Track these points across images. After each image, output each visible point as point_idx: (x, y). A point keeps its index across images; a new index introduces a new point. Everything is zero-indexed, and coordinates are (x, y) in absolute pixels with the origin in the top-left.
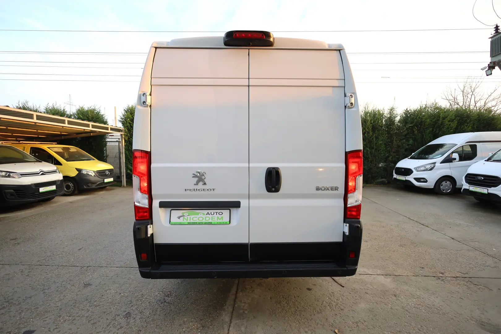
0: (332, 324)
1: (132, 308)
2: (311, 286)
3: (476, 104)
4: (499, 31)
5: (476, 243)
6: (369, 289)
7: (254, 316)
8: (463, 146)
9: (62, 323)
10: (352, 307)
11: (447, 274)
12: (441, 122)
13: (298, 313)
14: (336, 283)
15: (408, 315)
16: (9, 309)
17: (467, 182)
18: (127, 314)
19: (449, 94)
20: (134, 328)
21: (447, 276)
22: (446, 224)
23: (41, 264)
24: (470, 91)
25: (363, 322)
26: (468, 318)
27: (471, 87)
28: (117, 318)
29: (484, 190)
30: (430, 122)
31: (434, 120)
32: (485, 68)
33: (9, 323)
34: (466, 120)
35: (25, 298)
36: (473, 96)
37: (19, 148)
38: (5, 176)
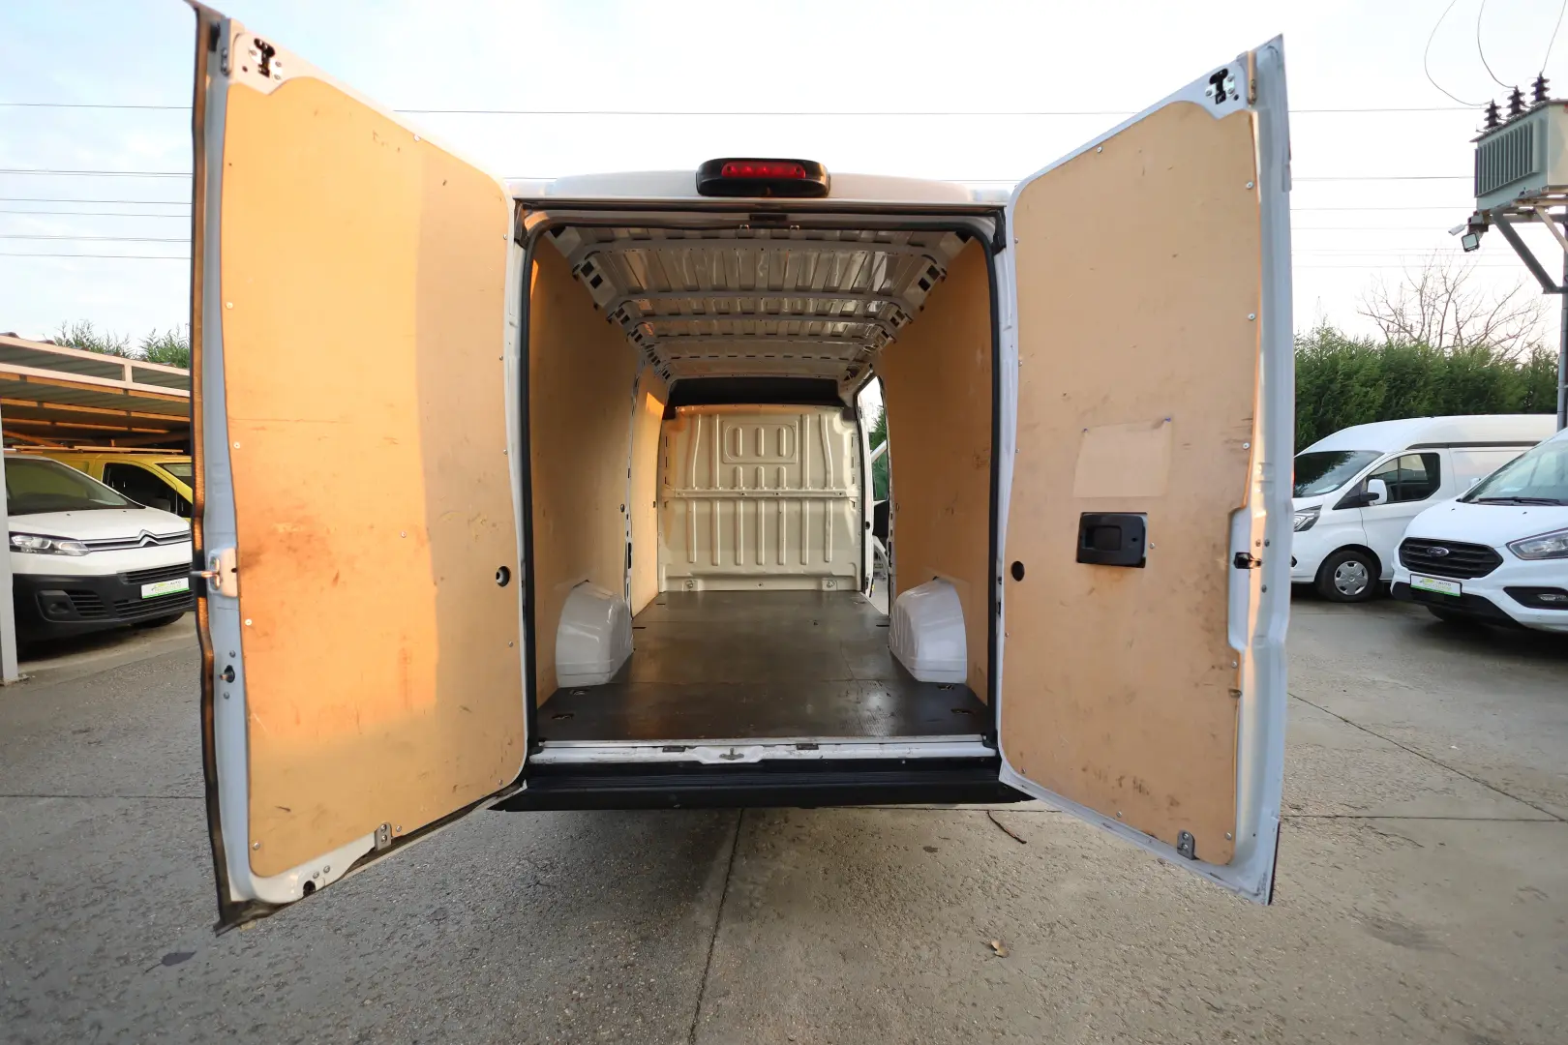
0: (985, 929)
1: (449, 897)
2: (934, 842)
3: (1459, 329)
4: (1498, 121)
5: (1408, 732)
6: (1093, 847)
7: (778, 914)
8: (1398, 458)
9: (262, 936)
10: (1041, 890)
11: (1310, 810)
12: (1339, 385)
13: (897, 904)
14: (1004, 835)
15: (1186, 906)
16: (109, 905)
17: (1404, 562)
18: (435, 912)
19: (1378, 299)
20: (458, 945)
21: (1309, 814)
22: (1335, 682)
23: (178, 795)
24: (1442, 290)
25: (1068, 924)
26: (1344, 911)
27: (1445, 278)
28: (411, 922)
29: (1450, 587)
30: (1308, 386)
31: (1319, 382)
32: (1460, 229)
33: (120, 937)
34: (1414, 381)
35: (149, 880)
36: (1451, 304)
37: (71, 464)
38: (41, 551)
